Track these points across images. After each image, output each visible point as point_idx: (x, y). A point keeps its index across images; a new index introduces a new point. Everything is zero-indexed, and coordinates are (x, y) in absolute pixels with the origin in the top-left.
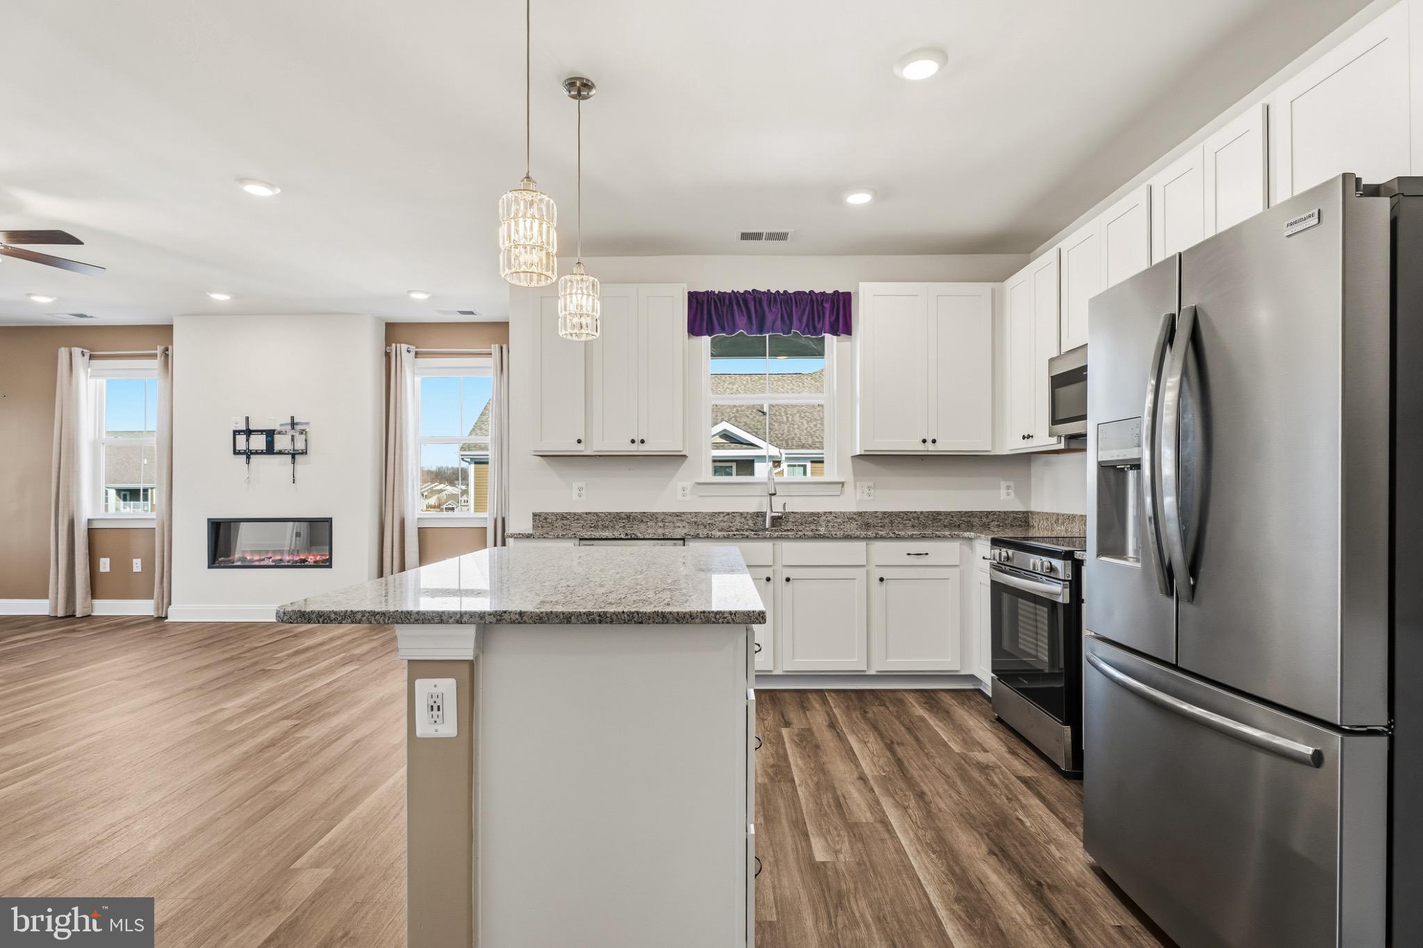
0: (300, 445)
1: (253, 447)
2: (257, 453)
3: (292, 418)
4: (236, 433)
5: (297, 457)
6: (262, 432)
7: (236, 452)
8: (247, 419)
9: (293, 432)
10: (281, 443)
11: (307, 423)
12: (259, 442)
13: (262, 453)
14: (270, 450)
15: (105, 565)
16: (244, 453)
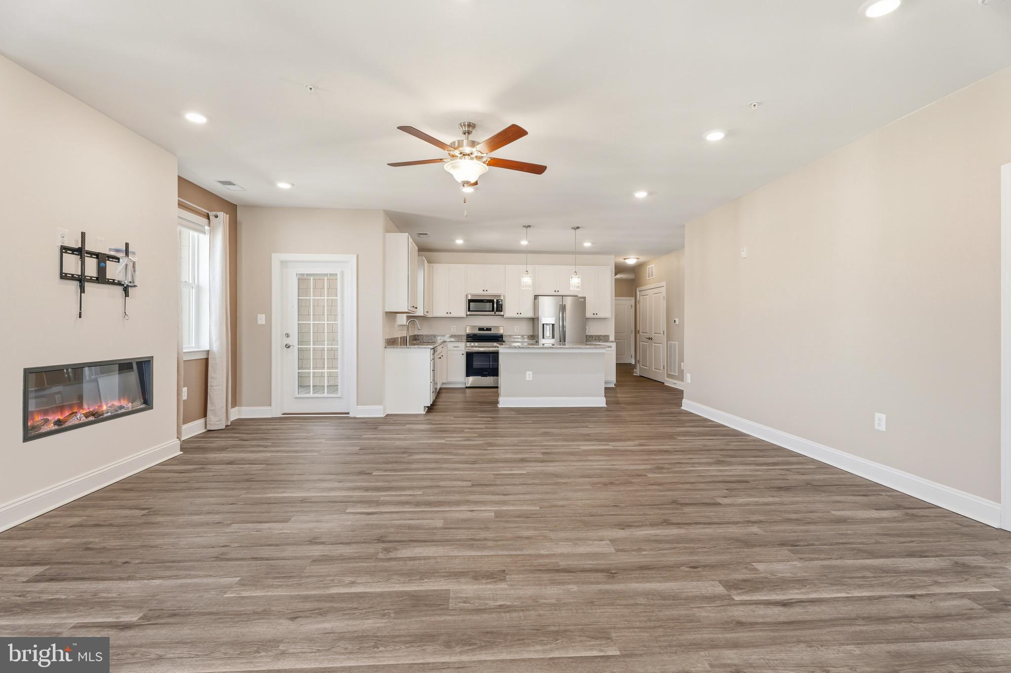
1: (86, 273)
2: (88, 280)
3: (127, 245)
4: (64, 249)
5: (130, 289)
6: (96, 255)
7: (64, 276)
8: (83, 234)
9: (127, 261)
10: (114, 271)
11: (141, 255)
13: (93, 281)
14: (101, 276)
16: (72, 278)
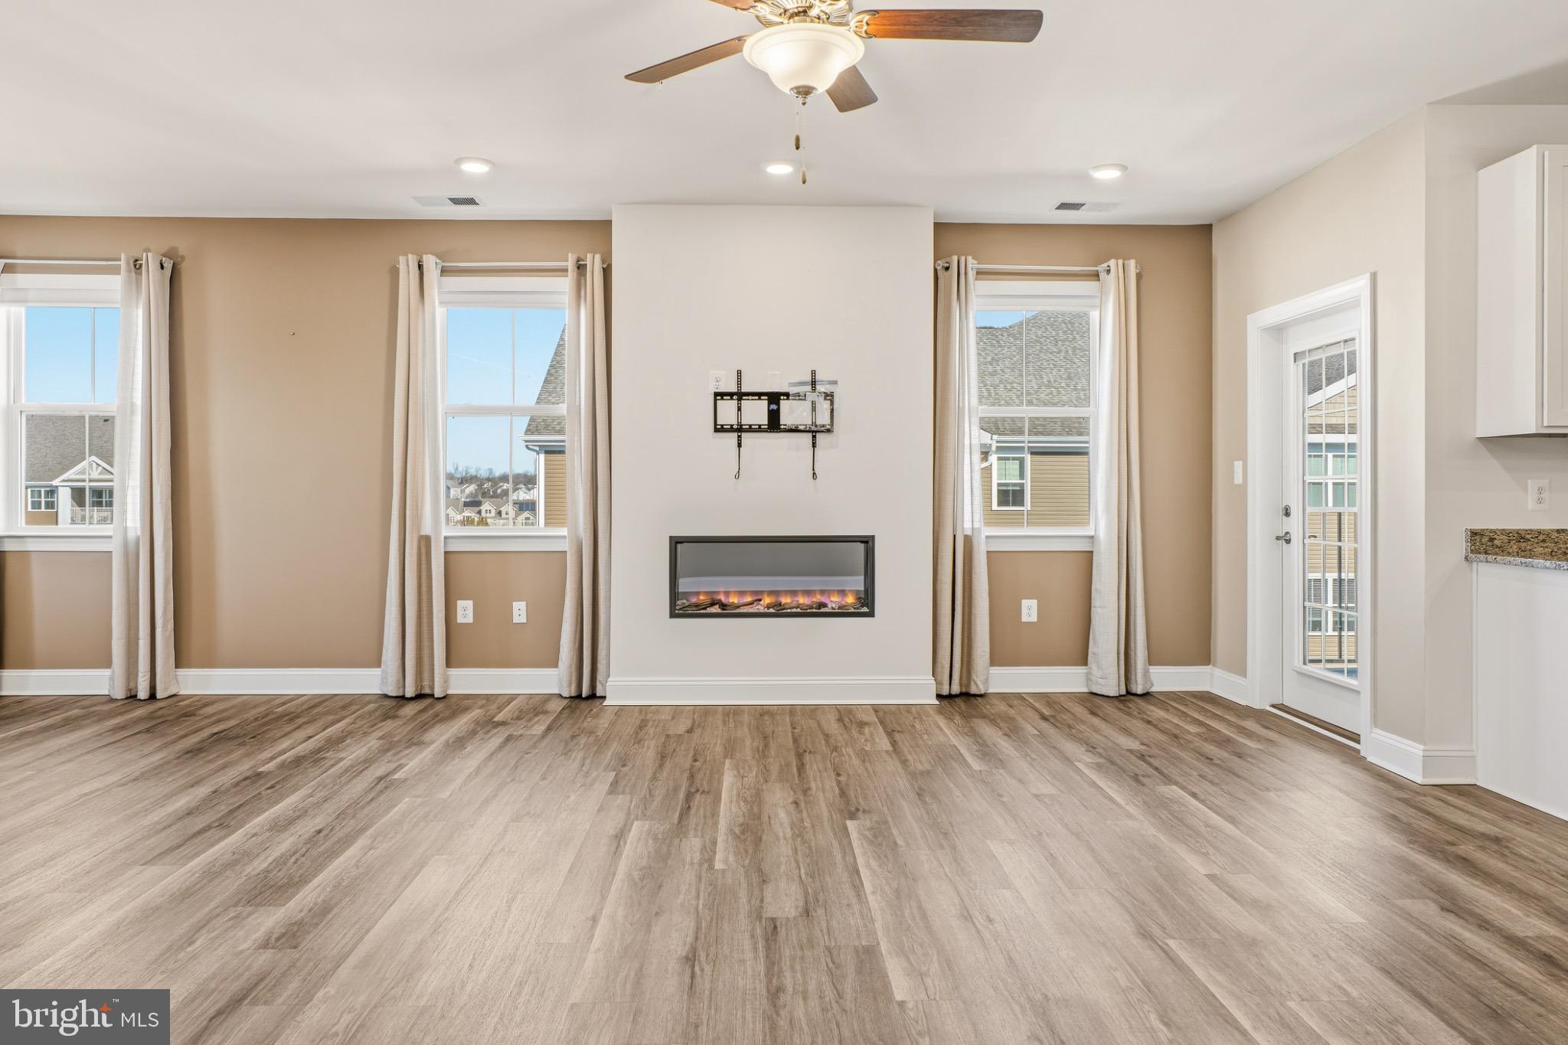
0: (823, 419)
1: (746, 420)
2: (750, 429)
3: (813, 373)
4: (719, 395)
5: (818, 435)
6: (759, 395)
7: (719, 429)
8: (739, 373)
9: (811, 397)
10: (791, 413)
11: (835, 383)
12: (756, 412)
13: (759, 429)
14: (774, 423)
15: (465, 611)
16: (731, 430)
